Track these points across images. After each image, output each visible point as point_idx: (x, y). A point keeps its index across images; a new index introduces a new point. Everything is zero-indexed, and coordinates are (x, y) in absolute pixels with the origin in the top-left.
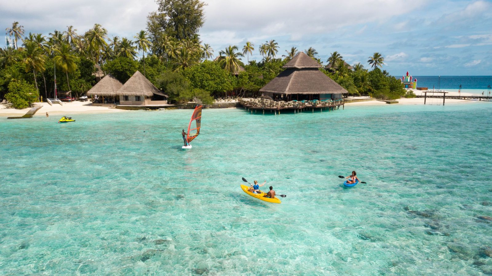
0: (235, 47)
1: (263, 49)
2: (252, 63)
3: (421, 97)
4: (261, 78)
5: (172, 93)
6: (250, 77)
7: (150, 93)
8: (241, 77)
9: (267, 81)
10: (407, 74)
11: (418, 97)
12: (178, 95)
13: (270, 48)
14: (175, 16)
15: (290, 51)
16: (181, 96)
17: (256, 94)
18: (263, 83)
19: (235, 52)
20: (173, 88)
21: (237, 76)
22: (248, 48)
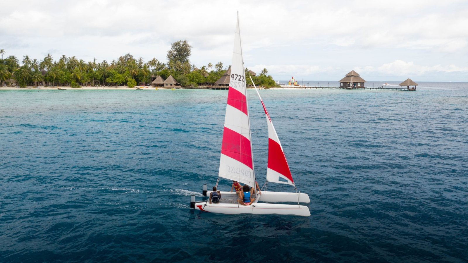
0: (205, 66)
1: (217, 66)
2: (212, 72)
3: (282, 87)
4: (215, 78)
5: (183, 83)
6: (211, 77)
7: (175, 83)
8: (208, 78)
9: (217, 79)
10: (293, 78)
11: (281, 87)
12: (185, 84)
13: (220, 65)
14: (178, 51)
15: (229, 67)
16: (187, 84)
17: (213, 84)
18: (216, 80)
19: (205, 68)
20: (184, 81)
21: (206, 77)
22: (210, 65)
